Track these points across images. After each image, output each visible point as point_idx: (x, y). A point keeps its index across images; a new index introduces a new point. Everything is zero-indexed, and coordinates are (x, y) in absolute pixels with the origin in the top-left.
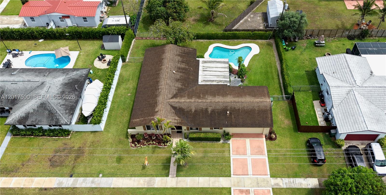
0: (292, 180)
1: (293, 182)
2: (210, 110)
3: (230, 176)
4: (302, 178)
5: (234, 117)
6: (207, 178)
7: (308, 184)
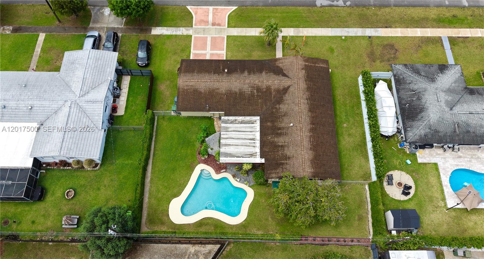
0: (174, 33)
1: (173, 31)
2: (246, 73)
3: (227, 36)
4: (165, 34)
5: (220, 67)
6: (247, 35)
7: (161, 29)
